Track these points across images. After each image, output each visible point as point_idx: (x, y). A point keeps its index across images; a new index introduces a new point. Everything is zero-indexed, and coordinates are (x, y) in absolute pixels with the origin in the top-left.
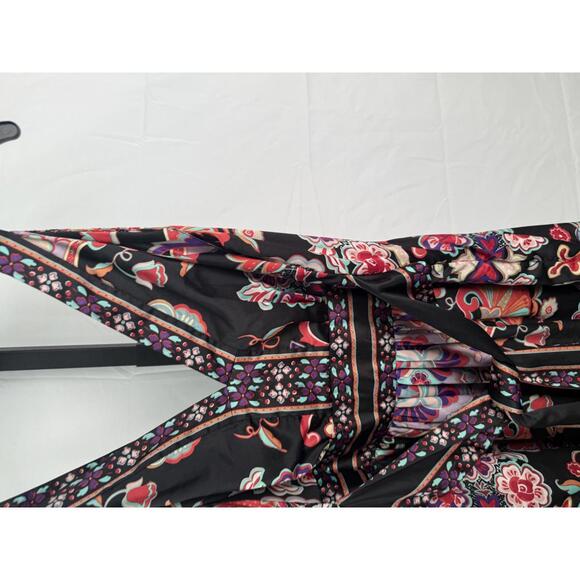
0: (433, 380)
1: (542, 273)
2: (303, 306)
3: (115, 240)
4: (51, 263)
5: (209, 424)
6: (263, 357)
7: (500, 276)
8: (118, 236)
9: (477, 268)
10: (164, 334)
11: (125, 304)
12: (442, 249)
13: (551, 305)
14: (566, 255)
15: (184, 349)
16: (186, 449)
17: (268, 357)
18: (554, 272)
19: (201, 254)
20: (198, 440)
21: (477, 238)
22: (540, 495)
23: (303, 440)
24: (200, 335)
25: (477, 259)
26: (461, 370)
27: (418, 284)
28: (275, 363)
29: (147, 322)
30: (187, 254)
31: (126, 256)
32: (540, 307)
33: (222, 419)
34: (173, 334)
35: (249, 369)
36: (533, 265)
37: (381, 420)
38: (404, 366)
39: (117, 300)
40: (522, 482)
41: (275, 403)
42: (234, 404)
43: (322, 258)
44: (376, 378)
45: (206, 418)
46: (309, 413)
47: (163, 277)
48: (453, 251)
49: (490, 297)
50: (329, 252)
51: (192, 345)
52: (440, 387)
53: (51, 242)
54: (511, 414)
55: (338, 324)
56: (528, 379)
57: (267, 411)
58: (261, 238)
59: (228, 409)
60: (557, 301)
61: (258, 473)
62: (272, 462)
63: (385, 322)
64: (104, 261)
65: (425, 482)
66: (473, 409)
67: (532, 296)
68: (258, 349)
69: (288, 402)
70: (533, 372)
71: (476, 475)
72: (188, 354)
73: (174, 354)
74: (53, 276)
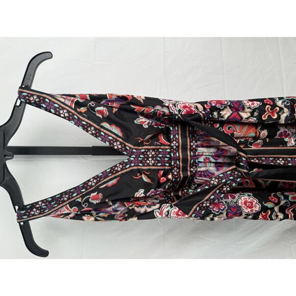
0: (213, 160)
1: (259, 117)
2: (160, 127)
3: (89, 98)
4: (64, 106)
5: (123, 172)
6: (144, 147)
7: (242, 118)
8: (90, 97)
9: (231, 114)
10: (106, 136)
11: (92, 123)
12: (217, 106)
13: (265, 133)
14: (269, 109)
15: (114, 142)
16: (114, 181)
17: (146, 147)
18: (265, 117)
19: (121, 105)
20: (119, 178)
21: (231, 102)
22: (256, 206)
23: (159, 180)
24: (120, 137)
25: (232, 110)
26: (225, 157)
27: (206, 118)
28: (149, 150)
29: (100, 131)
30: (115, 105)
31: (92, 104)
32: (260, 133)
33: (128, 170)
34: (110, 136)
35: (138, 151)
36: (256, 114)
37: (191, 175)
38: (201, 154)
39: (89, 122)
40: (249, 202)
41: (148, 165)
42: (132, 165)
43: (168, 107)
44: (189, 158)
45: (122, 169)
46: (162, 170)
47: (106, 113)
48: (222, 107)
49: (238, 127)
50: (171, 105)
51: (117, 141)
52: (216, 163)
53: (64, 98)
54: (244, 172)
55: (174, 136)
56: (252, 161)
57: (146, 168)
58: (144, 99)
59: (130, 166)
60: (268, 131)
61: (142, 191)
62: (147, 187)
63: (193, 136)
64: (84, 107)
65: (207, 197)
66: (229, 171)
67: (256, 129)
68: (142, 144)
69: (153, 165)
70: (254, 158)
71: (230, 199)
72: (115, 144)
73: (110, 144)
74: (65, 111)
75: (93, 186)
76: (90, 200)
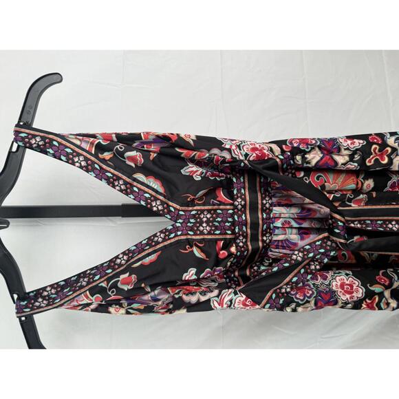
0: (295, 225)
1: (362, 162)
2: (218, 179)
3: (115, 139)
4: (80, 151)
5: (166, 243)
6: (195, 208)
7: (336, 163)
8: (116, 137)
9: (322, 159)
10: (141, 193)
11: (120, 175)
12: (301, 147)
13: (370, 183)
14: (377, 151)
15: (152, 201)
16: (153, 257)
17: (198, 208)
18: (370, 161)
19: (161, 148)
20: (160, 252)
21: (322, 141)
22: (357, 291)
23: (218, 254)
24: (161, 194)
25: (322, 153)
26: (312, 219)
27: (285, 166)
28: (202, 211)
29: (132, 186)
30: (153, 148)
31: (121, 148)
32: (362, 184)
33: (173, 240)
34: (147, 193)
35: (188, 214)
36: (357, 157)
37: (263, 247)
38: (277, 216)
39: (116, 173)
40: (347, 285)
41: (202, 233)
42: (179, 233)
43: (229, 150)
44: (260, 222)
45: (164, 240)
46: (221, 240)
47: (141, 160)
48: (308, 148)
49: (331, 177)
50: (234, 147)
51: (156, 199)
52: (299, 229)
53: (80, 140)
54: (341, 243)
55: (239, 191)
56: (352, 225)
57: (198, 237)
58: (195, 139)
59: (176, 236)
60: (374, 181)
61: (193, 271)
62: (200, 265)
63: (266, 190)
64: (108, 151)
65: (288, 279)
66: (318, 241)
67: (357, 177)
68: (192, 203)
69: (209, 233)
70: (355, 221)
71: (319, 281)
72: (154, 204)
73: (147, 203)
74: (81, 158)
75: (123, 265)
76: (119, 285)
